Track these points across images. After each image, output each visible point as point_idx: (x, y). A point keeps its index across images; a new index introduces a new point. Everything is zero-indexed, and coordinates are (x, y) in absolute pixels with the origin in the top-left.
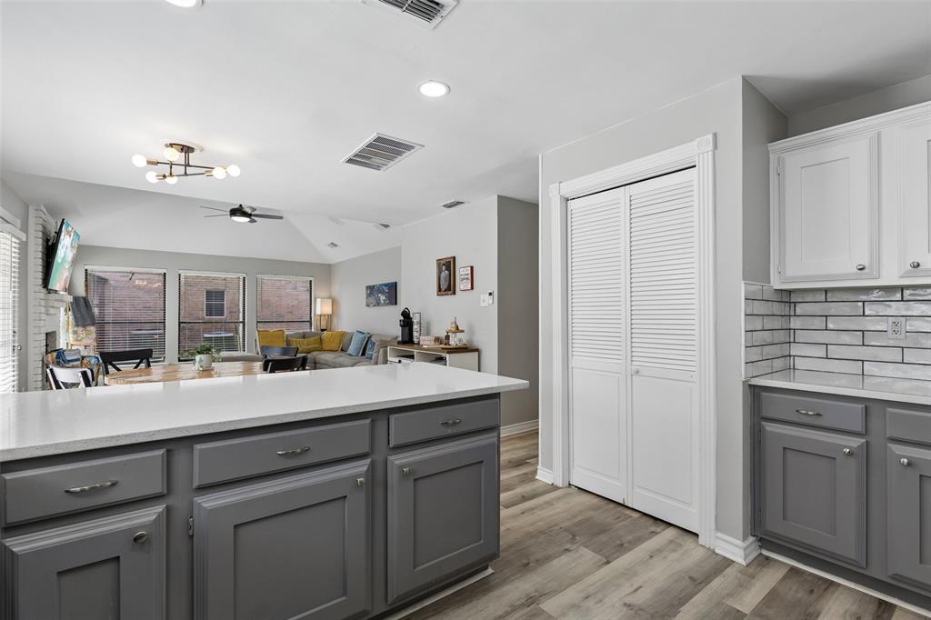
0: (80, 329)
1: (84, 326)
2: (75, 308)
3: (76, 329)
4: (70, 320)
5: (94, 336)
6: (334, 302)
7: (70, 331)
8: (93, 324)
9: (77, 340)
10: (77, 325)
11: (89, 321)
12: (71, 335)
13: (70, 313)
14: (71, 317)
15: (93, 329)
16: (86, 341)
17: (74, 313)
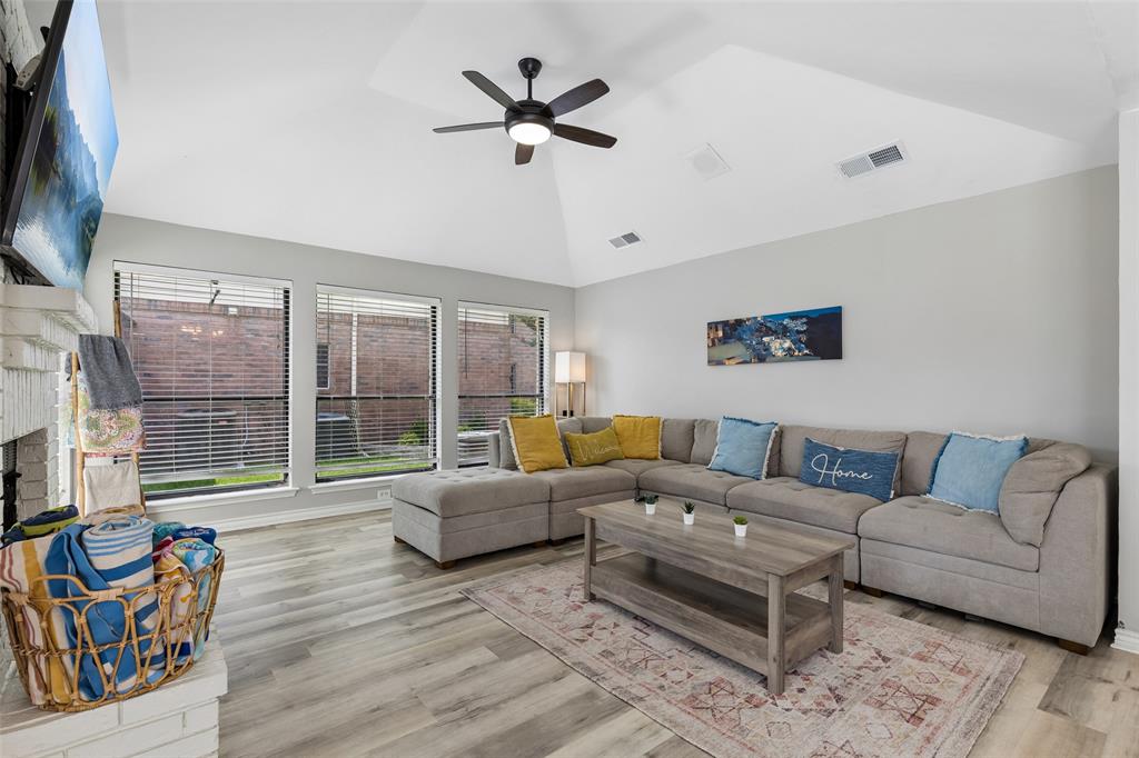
0: (105, 415)
1: (115, 407)
2: (93, 363)
3: (94, 414)
4: (81, 392)
5: (137, 430)
6: (590, 360)
7: (81, 419)
8: (136, 403)
9: (96, 443)
10: (98, 406)
11: (125, 396)
12: (83, 431)
13: (81, 375)
14: (83, 386)
15: (134, 414)
16: (120, 445)
17: (89, 374)
